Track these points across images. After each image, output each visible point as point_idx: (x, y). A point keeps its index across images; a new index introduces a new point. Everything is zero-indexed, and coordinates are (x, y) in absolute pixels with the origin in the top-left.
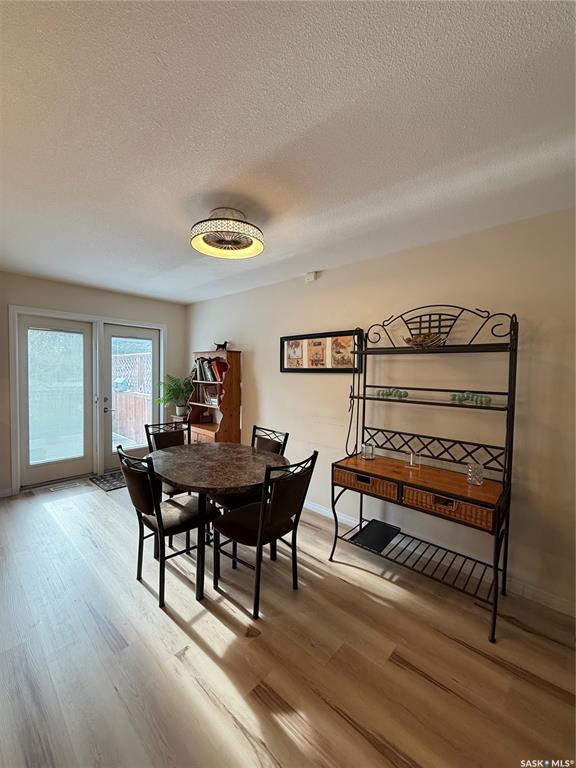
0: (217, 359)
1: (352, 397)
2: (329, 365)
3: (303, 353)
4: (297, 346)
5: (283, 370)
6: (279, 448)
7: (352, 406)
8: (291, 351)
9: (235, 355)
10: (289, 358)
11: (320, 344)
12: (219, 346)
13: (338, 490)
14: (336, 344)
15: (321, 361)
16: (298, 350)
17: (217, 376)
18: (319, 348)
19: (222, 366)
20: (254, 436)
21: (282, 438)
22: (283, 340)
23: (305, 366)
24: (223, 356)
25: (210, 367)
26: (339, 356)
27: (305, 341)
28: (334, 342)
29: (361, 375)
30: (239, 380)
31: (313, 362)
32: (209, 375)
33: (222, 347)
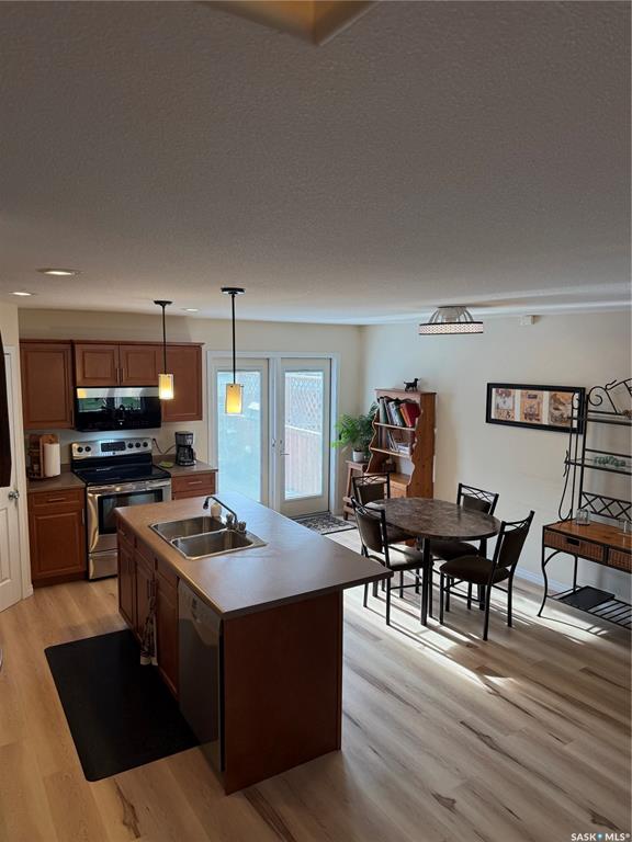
0: (405, 401)
1: (568, 463)
2: (545, 421)
3: (516, 405)
4: (508, 395)
5: (489, 420)
6: (487, 508)
7: (567, 471)
8: (500, 400)
9: (430, 398)
10: (498, 407)
11: (535, 397)
12: (409, 385)
13: (549, 551)
14: (554, 399)
15: (537, 416)
16: (509, 401)
17: (408, 421)
18: (534, 402)
19: (413, 409)
20: (460, 494)
21: (492, 499)
22: (490, 386)
23: (517, 419)
24: (416, 399)
25: (398, 410)
26: (557, 413)
27: (518, 392)
28: (551, 397)
29: (581, 437)
30: (433, 426)
31: (526, 416)
32: (396, 419)
33: (412, 386)
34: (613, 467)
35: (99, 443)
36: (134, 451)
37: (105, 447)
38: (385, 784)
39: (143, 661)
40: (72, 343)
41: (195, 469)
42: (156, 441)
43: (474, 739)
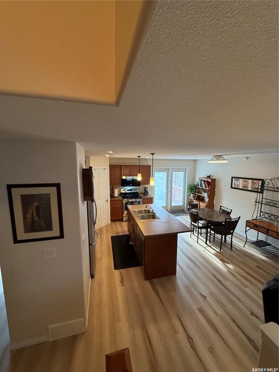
0: (207, 181)
1: (256, 202)
2: (250, 189)
3: (240, 183)
4: (238, 180)
5: (232, 187)
6: (229, 213)
7: (256, 205)
8: (235, 182)
9: (214, 180)
10: (234, 184)
11: (247, 181)
12: (208, 176)
13: (248, 228)
15: (247, 187)
16: (238, 182)
17: (207, 186)
18: (246, 183)
19: (209, 183)
20: (221, 208)
21: (230, 211)
22: (232, 178)
23: (241, 188)
24: (210, 180)
25: (204, 183)
26: (254, 186)
27: (241, 180)
28: (252, 182)
29: (261, 194)
30: (215, 188)
31: (243, 187)
32: (204, 186)
33: (209, 177)
34: (272, 205)
35: (127, 189)
36: (135, 191)
37: (128, 190)
38: (187, 287)
39: (130, 243)
40: (121, 166)
41: (148, 196)
42: (139, 189)
43: (216, 280)
